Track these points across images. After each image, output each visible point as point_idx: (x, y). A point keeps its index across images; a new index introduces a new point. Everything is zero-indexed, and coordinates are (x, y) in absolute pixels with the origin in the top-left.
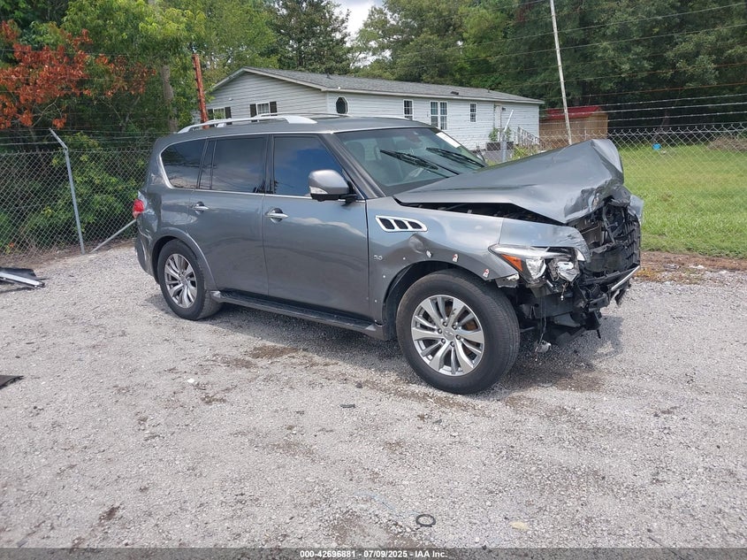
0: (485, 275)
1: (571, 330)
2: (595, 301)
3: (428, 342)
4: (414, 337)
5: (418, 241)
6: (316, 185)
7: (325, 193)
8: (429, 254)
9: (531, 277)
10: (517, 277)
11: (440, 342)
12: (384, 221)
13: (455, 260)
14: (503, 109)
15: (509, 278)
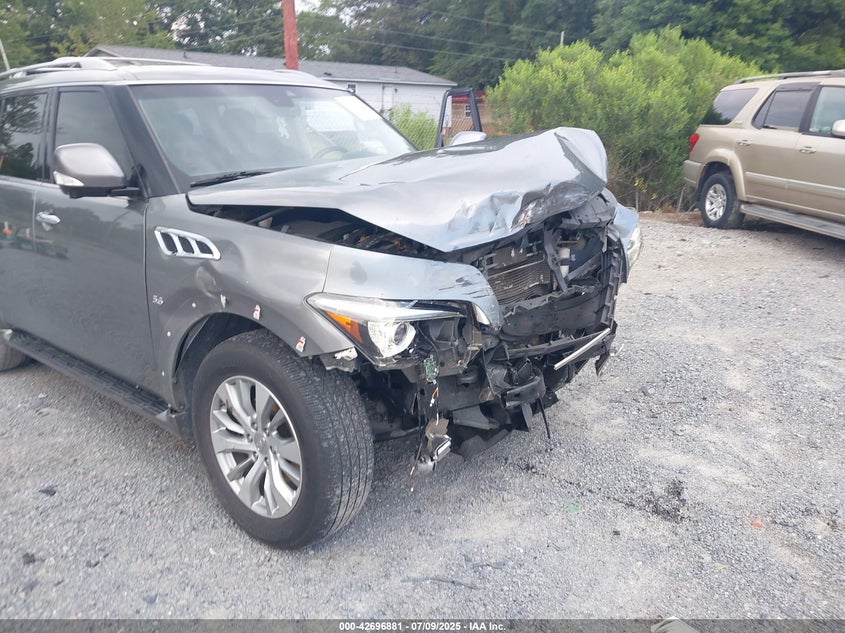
0: (299, 347)
1: (485, 435)
2: (518, 390)
3: (240, 456)
4: (217, 447)
5: (208, 276)
6: (63, 171)
7: (78, 183)
8: (223, 299)
9: (379, 354)
10: (353, 354)
11: (252, 458)
12: (167, 238)
13: (256, 315)
14: (396, 90)
15: (339, 356)
